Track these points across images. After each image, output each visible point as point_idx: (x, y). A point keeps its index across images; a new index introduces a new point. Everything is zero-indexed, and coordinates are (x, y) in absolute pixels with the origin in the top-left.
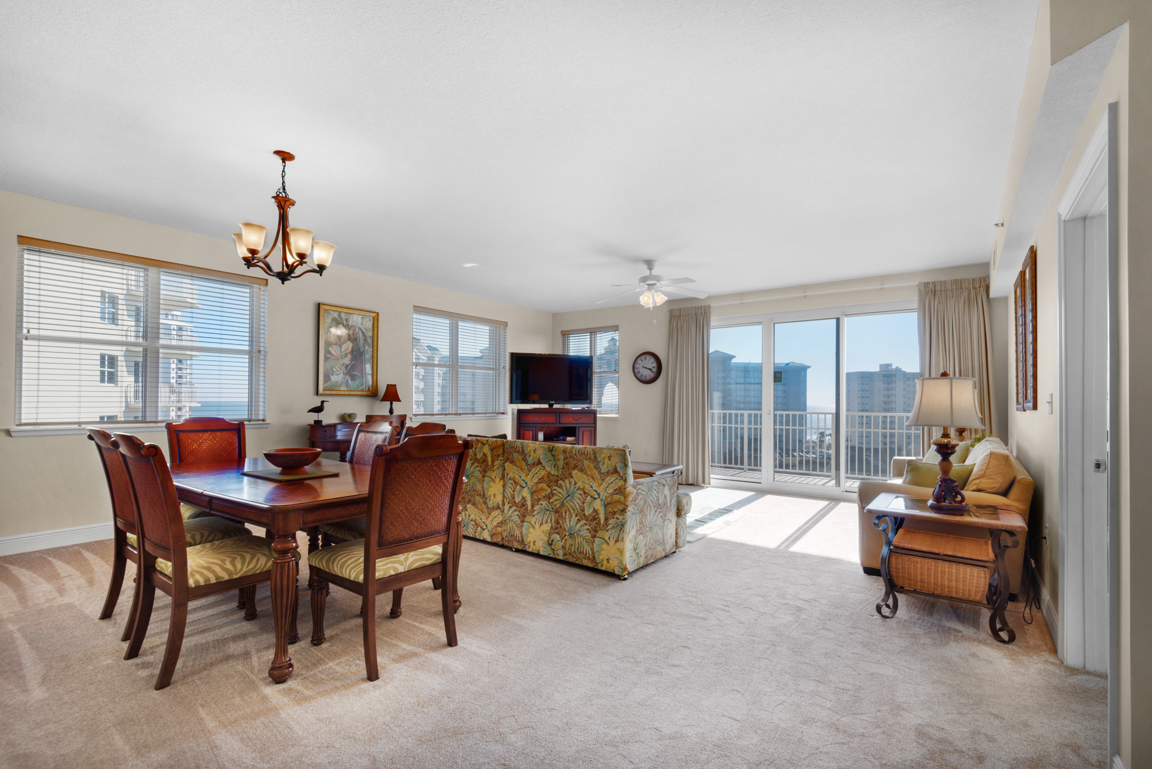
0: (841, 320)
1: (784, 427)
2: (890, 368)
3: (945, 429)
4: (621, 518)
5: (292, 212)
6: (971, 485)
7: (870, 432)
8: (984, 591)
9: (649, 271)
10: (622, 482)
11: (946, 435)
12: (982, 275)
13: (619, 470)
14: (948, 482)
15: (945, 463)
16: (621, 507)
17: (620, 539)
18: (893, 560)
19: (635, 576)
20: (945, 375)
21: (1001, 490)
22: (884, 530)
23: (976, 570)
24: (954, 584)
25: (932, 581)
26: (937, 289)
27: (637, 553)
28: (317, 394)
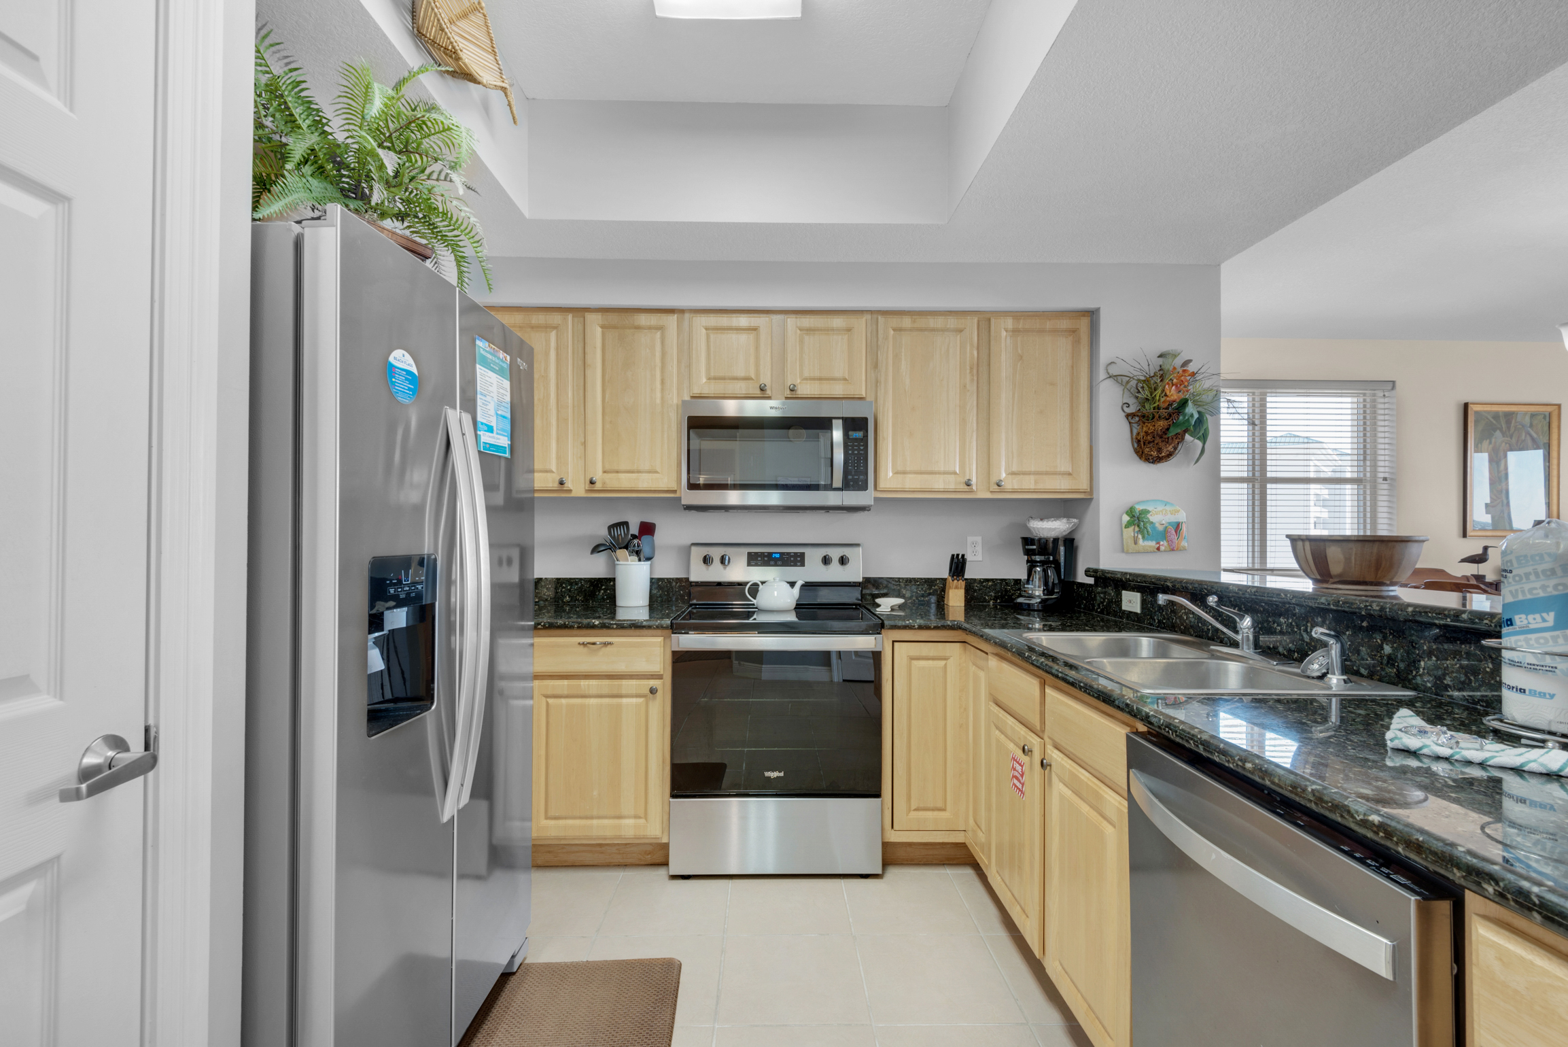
28: (1465, 535)
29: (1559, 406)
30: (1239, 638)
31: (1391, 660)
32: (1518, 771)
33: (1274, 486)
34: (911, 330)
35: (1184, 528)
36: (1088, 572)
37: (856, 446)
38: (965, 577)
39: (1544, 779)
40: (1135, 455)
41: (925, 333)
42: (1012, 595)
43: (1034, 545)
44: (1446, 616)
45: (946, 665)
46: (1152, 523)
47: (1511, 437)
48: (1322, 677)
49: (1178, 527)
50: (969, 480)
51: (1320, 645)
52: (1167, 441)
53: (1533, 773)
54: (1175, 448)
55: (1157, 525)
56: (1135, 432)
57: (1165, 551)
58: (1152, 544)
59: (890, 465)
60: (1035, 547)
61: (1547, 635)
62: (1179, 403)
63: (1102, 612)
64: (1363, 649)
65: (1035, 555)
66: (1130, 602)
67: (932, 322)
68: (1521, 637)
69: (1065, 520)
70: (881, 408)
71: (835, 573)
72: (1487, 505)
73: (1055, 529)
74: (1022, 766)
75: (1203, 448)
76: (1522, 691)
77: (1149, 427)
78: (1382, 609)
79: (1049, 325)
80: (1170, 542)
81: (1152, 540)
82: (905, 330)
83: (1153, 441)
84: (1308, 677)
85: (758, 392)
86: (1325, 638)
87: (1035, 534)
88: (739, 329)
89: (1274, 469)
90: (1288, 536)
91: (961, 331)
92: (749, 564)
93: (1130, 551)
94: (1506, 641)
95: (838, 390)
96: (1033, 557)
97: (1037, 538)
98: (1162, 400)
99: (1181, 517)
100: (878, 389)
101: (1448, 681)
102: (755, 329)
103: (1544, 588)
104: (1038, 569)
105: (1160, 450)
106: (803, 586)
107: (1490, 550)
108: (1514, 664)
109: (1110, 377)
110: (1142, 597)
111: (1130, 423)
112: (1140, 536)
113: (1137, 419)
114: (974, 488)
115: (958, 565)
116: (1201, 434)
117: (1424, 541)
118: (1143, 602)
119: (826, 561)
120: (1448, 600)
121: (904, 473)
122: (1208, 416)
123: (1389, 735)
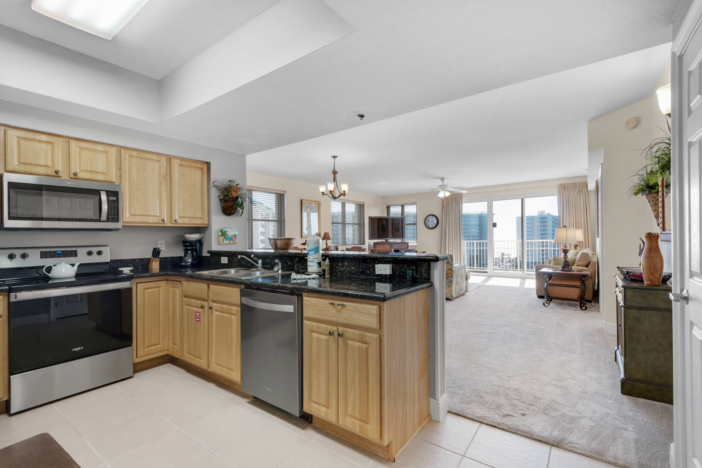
0: (523, 199)
1: (482, 248)
2: (544, 213)
3: (565, 244)
4: (451, 279)
5: (337, 175)
6: (576, 264)
7: (532, 249)
8: (578, 295)
9: (442, 183)
10: (451, 266)
11: (566, 247)
12: (584, 181)
13: (450, 262)
14: (566, 262)
15: (565, 256)
16: (451, 275)
17: (451, 286)
18: (548, 288)
19: (456, 300)
20: (565, 227)
21: (585, 265)
22: (545, 278)
23: (575, 289)
24: (568, 294)
25: (561, 293)
26: (566, 187)
27: (456, 292)
28: (302, 237)
29: (320, 202)
30: (258, 265)
31: (290, 265)
32: (309, 279)
33: (255, 222)
34: (137, 157)
35: (237, 236)
36: (208, 252)
37: (113, 203)
38: (160, 257)
39: (312, 279)
40: (223, 213)
41: (143, 159)
42: (177, 262)
43: (188, 243)
44: (299, 254)
45: (159, 289)
46: (228, 235)
47: (311, 210)
48: (277, 272)
49: (235, 236)
50: (164, 219)
51: (277, 264)
52: (233, 209)
53: (311, 279)
54: (235, 211)
55: (230, 236)
56: (222, 205)
57: (232, 244)
58: (228, 242)
59: (128, 212)
60: (188, 244)
61: (313, 255)
62: (236, 197)
63: (213, 265)
64: (285, 264)
65: (188, 247)
66: (224, 260)
67: (146, 156)
68: (310, 256)
69: (199, 234)
70: (123, 188)
71: (95, 259)
72: (306, 228)
73: (195, 238)
74: (200, 313)
75: (242, 213)
76: (310, 266)
77: (227, 204)
78: (289, 254)
79: (193, 165)
80: (233, 241)
81: (228, 240)
82: (134, 157)
83: (229, 209)
84: (275, 272)
85: (54, 174)
86: (278, 262)
87: (187, 239)
88: (40, 141)
89: (255, 216)
90: (268, 238)
91: (159, 161)
92: (41, 257)
93: (222, 244)
94: (308, 257)
95: (101, 177)
96: (187, 248)
97: (188, 241)
98: (231, 196)
99: (236, 233)
100: (122, 179)
101: (300, 268)
102: (51, 143)
103: (313, 247)
104: (189, 252)
105: (230, 212)
106: (79, 266)
107: (307, 241)
108: (309, 261)
109: (214, 186)
110: (228, 258)
111: (221, 202)
112: (224, 239)
113: (223, 201)
114: (166, 222)
115: (156, 252)
116: (242, 208)
117: (295, 239)
118: (228, 260)
119: (90, 253)
120: (299, 252)
121: (135, 215)
122: (244, 202)
123: (292, 277)
